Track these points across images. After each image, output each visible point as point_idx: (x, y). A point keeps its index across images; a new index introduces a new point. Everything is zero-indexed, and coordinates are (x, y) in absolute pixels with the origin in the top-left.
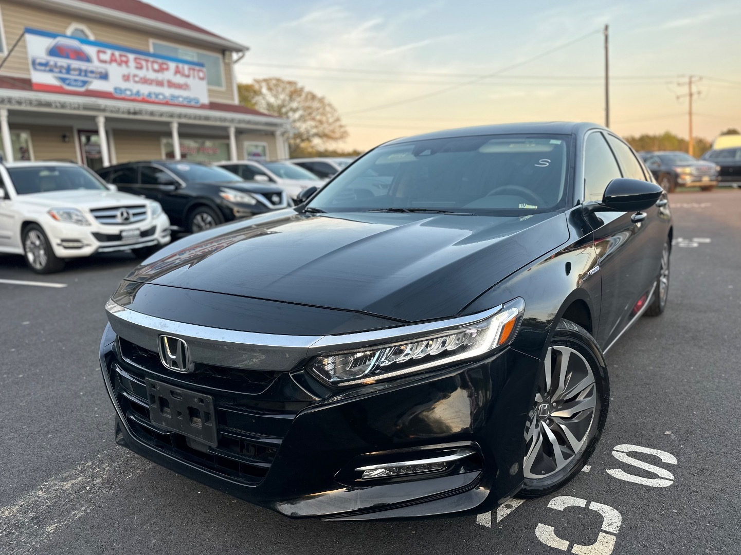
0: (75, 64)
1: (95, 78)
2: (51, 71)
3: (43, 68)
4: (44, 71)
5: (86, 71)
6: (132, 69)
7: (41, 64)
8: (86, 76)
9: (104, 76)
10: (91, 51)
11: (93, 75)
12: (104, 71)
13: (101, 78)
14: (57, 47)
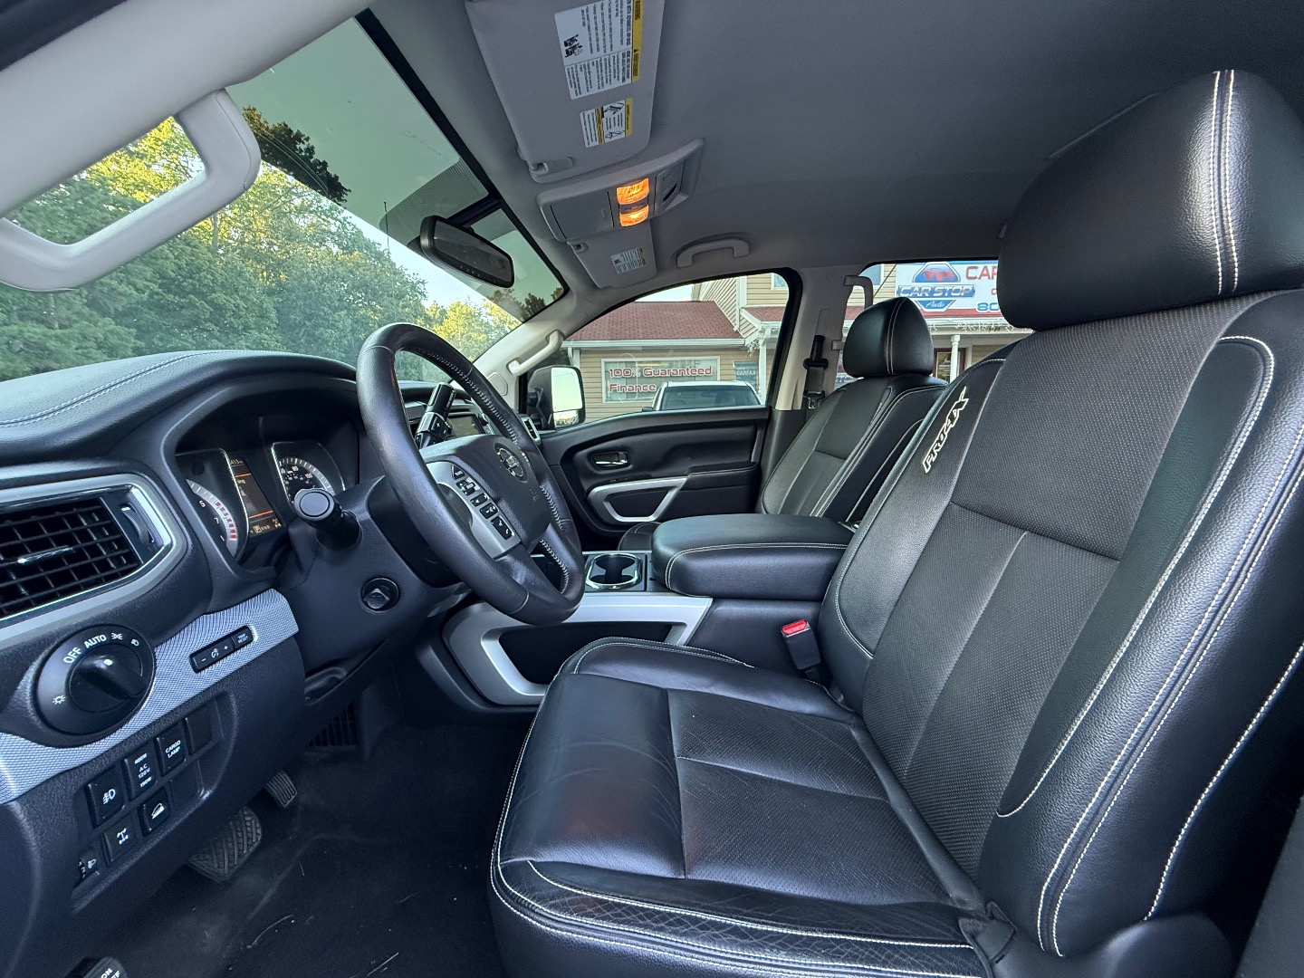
0: (939, 286)
2: (915, 296)
3: (908, 295)
5: (950, 290)
7: (906, 291)
8: (950, 296)
9: (971, 293)
10: (960, 269)
11: (958, 294)
12: (971, 289)
13: (966, 296)
14: (925, 273)
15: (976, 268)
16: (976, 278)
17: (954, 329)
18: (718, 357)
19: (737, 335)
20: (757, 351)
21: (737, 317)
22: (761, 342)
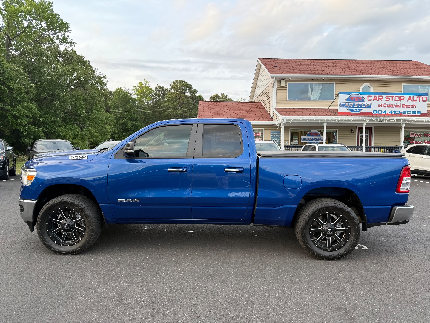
0: (357, 103)
1: (365, 107)
2: (346, 107)
3: (344, 106)
4: (344, 107)
5: (361, 105)
6: (384, 101)
7: (343, 105)
8: (361, 107)
10: (365, 97)
11: (365, 106)
12: (370, 104)
13: (368, 107)
14: (350, 97)
15: (372, 96)
16: (371, 100)
17: (363, 121)
18: (263, 129)
19: (272, 119)
20: (280, 127)
21: (272, 112)
22: (282, 124)
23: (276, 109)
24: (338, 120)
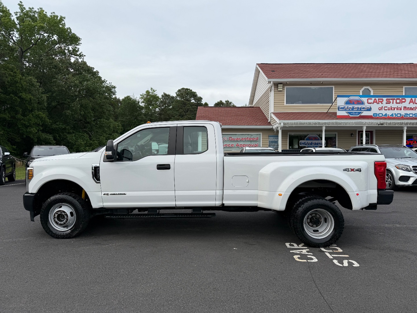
0: (356, 106)
1: (365, 110)
2: (345, 110)
4: (343, 110)
5: (361, 108)
6: (384, 104)
7: (341, 108)
8: (360, 110)
9: (369, 109)
12: (369, 107)
13: (368, 110)
14: (349, 100)
15: (371, 99)
16: (370, 103)
17: (363, 124)
18: (261, 133)
19: (269, 124)
20: (278, 131)
21: (270, 116)
22: (279, 128)
23: (274, 113)
24: (336, 123)
